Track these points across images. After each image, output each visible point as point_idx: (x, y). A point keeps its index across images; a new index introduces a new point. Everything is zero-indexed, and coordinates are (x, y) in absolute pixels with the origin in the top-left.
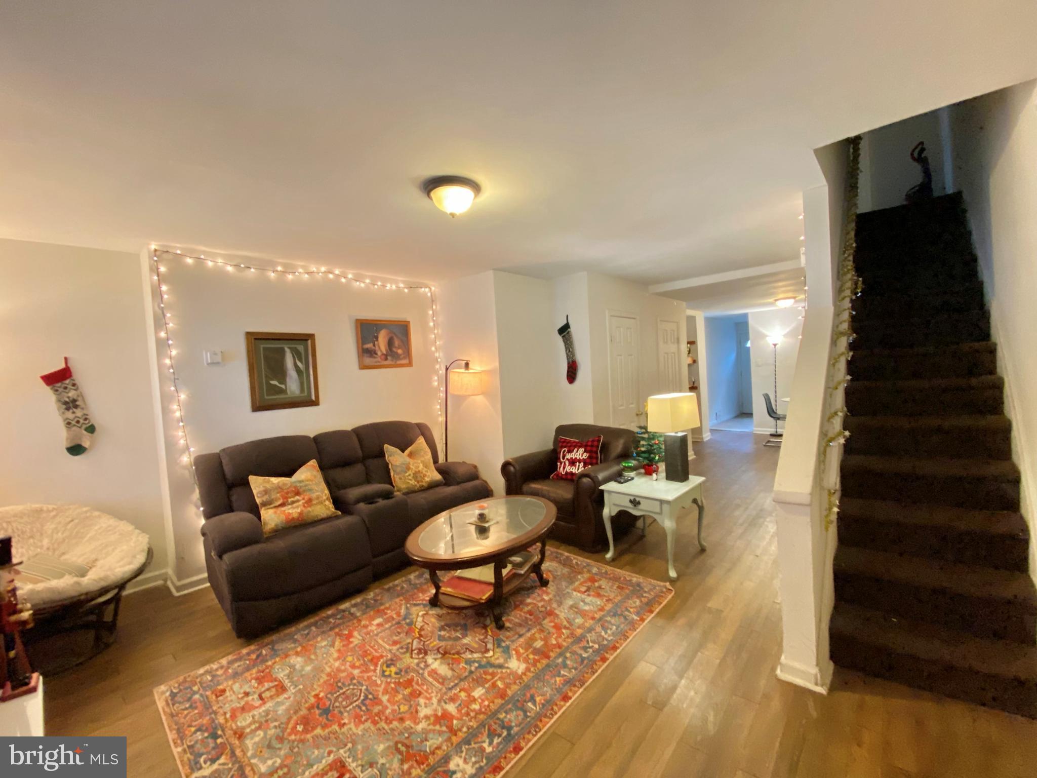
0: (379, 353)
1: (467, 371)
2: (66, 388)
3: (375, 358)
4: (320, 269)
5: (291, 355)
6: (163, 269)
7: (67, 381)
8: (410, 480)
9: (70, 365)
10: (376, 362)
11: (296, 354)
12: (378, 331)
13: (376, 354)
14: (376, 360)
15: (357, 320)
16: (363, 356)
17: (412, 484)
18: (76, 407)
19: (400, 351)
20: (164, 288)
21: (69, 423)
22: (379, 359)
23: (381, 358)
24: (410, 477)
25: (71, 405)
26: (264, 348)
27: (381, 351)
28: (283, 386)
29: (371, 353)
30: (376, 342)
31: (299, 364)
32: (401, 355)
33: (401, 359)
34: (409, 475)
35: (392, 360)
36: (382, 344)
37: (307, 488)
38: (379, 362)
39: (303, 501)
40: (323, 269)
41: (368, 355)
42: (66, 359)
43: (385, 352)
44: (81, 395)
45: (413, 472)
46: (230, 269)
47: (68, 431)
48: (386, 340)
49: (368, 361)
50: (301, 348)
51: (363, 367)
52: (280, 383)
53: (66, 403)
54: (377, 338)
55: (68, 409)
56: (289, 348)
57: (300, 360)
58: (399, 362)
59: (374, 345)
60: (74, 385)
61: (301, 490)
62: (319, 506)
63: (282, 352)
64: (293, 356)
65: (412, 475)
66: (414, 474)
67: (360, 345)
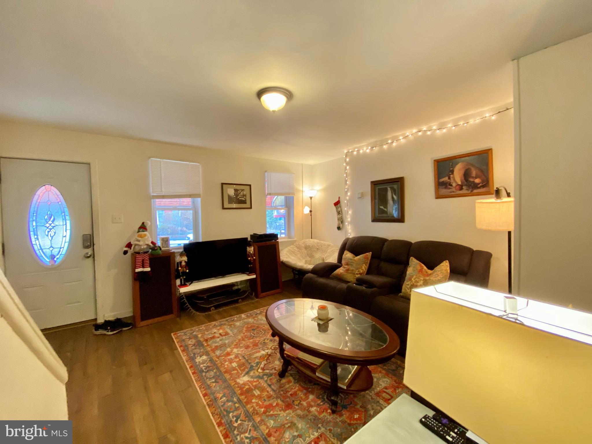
0: (454, 185)
1: (499, 201)
2: (338, 207)
3: (450, 188)
4: (411, 132)
5: (391, 192)
6: (348, 160)
7: (339, 205)
8: (408, 288)
9: (340, 200)
10: (451, 192)
11: (394, 191)
12: (453, 166)
13: (451, 185)
14: (450, 190)
15: (435, 161)
16: (439, 188)
17: (407, 292)
18: (340, 214)
19: (477, 181)
20: (348, 168)
21: (338, 219)
22: (454, 190)
23: (456, 189)
24: (408, 287)
25: (339, 213)
26: (378, 189)
27: (456, 182)
28: (386, 209)
29: (446, 185)
30: (451, 176)
31: (395, 197)
32: (479, 184)
33: (480, 188)
34: (408, 285)
35: (467, 190)
36: (458, 177)
37: (351, 263)
38: (453, 192)
39: (346, 269)
40: (415, 131)
41: (443, 187)
42: (339, 197)
43: (460, 183)
44: (341, 210)
45: (412, 284)
46: (368, 151)
47: (338, 221)
48: (462, 172)
49: (443, 191)
50: (395, 186)
51: (438, 196)
52: (385, 208)
53: (338, 212)
54: (452, 172)
55: (338, 214)
56: (390, 187)
57: (395, 194)
58: (475, 191)
59: (449, 178)
60: (340, 206)
61: (349, 263)
62: (350, 275)
63: (386, 190)
64: (392, 192)
65: (410, 286)
66: (411, 285)
67: (437, 180)
